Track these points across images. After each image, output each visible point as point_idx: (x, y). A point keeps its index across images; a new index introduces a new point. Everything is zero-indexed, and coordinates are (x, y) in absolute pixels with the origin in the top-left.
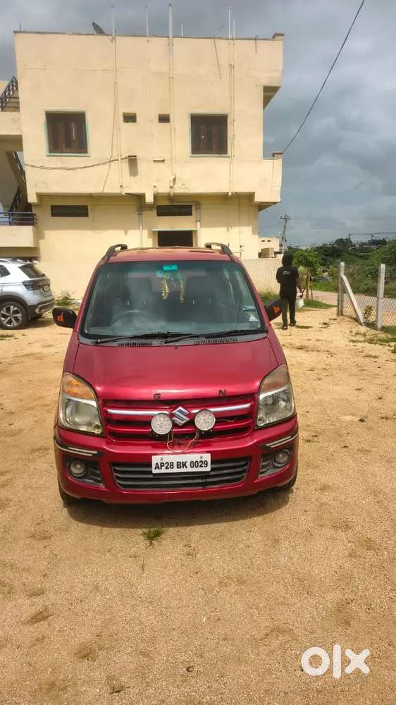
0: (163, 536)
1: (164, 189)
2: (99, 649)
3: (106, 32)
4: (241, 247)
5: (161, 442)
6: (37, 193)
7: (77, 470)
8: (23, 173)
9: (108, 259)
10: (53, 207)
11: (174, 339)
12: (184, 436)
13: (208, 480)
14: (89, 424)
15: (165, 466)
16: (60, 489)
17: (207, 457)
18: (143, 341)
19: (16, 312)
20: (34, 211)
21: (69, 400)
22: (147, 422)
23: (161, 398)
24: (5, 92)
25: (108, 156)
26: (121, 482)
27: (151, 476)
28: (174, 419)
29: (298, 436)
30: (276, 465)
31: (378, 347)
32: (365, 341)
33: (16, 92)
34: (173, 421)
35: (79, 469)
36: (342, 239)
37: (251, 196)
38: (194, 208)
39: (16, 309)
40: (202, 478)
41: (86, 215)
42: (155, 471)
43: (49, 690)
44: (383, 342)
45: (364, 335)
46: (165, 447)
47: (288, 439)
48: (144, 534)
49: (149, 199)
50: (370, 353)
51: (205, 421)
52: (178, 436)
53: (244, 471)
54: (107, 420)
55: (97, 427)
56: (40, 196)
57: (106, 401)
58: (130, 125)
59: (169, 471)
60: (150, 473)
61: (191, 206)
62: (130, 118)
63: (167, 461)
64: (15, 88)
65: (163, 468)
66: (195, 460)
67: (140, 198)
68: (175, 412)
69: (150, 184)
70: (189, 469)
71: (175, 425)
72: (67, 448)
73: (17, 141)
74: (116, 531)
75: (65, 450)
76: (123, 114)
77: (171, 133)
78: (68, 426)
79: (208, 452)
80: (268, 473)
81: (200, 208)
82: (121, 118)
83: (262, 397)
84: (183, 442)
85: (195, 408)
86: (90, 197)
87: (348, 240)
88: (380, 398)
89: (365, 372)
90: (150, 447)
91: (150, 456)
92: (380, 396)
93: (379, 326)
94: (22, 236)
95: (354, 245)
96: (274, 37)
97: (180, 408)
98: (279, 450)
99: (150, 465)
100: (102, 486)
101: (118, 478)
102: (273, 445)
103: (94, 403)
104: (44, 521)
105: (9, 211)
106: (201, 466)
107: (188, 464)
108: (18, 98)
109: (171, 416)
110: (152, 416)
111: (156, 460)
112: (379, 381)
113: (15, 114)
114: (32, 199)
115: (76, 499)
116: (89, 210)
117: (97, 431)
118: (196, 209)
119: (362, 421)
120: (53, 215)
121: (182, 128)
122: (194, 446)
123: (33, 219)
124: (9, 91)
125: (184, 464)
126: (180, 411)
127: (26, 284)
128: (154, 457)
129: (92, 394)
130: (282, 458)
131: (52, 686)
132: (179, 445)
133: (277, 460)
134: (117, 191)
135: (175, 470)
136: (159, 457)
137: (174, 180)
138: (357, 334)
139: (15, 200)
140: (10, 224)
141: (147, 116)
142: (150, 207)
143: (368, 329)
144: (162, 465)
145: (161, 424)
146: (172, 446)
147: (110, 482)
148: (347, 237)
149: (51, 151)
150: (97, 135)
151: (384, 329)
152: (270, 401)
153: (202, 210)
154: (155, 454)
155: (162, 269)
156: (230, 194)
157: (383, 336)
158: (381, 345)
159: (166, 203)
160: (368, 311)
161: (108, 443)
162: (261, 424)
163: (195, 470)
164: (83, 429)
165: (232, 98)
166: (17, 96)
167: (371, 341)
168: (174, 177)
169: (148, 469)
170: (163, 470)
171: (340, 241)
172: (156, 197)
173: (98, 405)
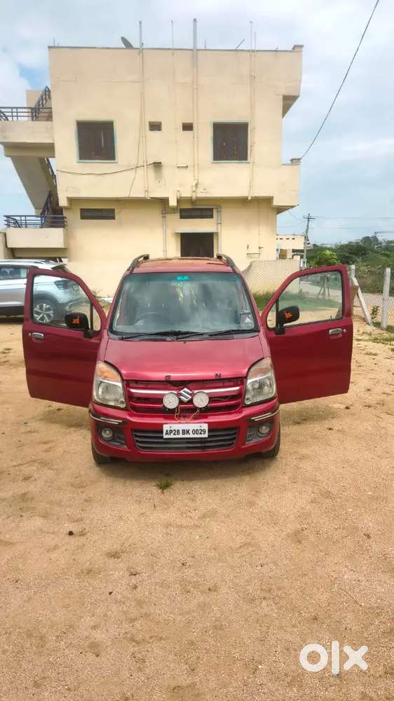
0: (172, 487)
1: (187, 193)
2: (122, 552)
3: (134, 46)
4: (260, 248)
5: (170, 414)
6: (68, 198)
7: (107, 434)
8: (54, 176)
9: (132, 270)
10: (82, 210)
11: (184, 336)
12: (187, 411)
13: (207, 445)
14: (116, 400)
15: (174, 432)
16: (93, 449)
17: (205, 427)
18: (159, 337)
19: (48, 309)
20: (65, 214)
21: (101, 382)
22: (159, 400)
23: (171, 380)
24: (39, 102)
25: (134, 163)
26: (139, 445)
27: (163, 441)
28: (181, 397)
29: (279, 412)
30: (260, 435)
31: (381, 345)
32: (369, 340)
33: (48, 100)
34: (180, 399)
35: (108, 435)
36: (368, 237)
37: (269, 200)
38: (215, 211)
39: (48, 306)
40: (201, 442)
41: (113, 218)
42: (165, 436)
43: (88, 573)
44: (386, 341)
45: (370, 334)
46: (173, 419)
47: (268, 415)
48: (157, 485)
49: (173, 203)
50: (371, 351)
51: (201, 400)
52: (183, 410)
53: (234, 438)
54: (130, 397)
55: (122, 402)
56: (70, 200)
57: (128, 383)
58: (156, 133)
59: (176, 436)
60: (162, 437)
61: (212, 210)
62: (155, 127)
63: (175, 429)
64: (47, 97)
65: (172, 434)
66: (196, 429)
67: (164, 201)
68: (182, 392)
69: (174, 188)
70: (191, 436)
71: (181, 402)
72: (99, 418)
73: (50, 148)
74: (135, 483)
75: (98, 419)
76: (150, 123)
77: (194, 142)
78: (100, 401)
79: (205, 423)
80: (253, 441)
81: (220, 211)
82: (148, 128)
83: (249, 381)
84: (187, 414)
85: (196, 389)
86: (118, 201)
87: (375, 238)
88: (368, 390)
89: (362, 368)
90: (162, 419)
91: (161, 425)
92: (369, 388)
93: (384, 326)
94: (52, 238)
95: (381, 243)
96: (293, 49)
97: (186, 389)
98: (262, 423)
99: (162, 432)
100: (125, 447)
101: (137, 441)
102: (256, 419)
103: (120, 385)
104: (80, 475)
105: (41, 214)
106: (201, 434)
107: (190, 432)
108: (51, 108)
109: (179, 395)
110: (164, 395)
111: (166, 428)
112: (372, 376)
113: (48, 123)
114: (63, 202)
115: (105, 457)
116: (116, 213)
117: (123, 406)
118: (217, 212)
119: (347, 408)
120: (83, 218)
121: (205, 136)
122: (195, 418)
123: (64, 222)
124: (42, 100)
125: (188, 432)
126: (185, 392)
127: (57, 283)
128: (164, 426)
129: (119, 378)
130: (265, 430)
131: (89, 571)
132: (184, 417)
133: (260, 430)
134: (142, 195)
135: (181, 436)
136: (169, 425)
137: (197, 185)
138: (363, 333)
139: (46, 204)
140: (42, 227)
141: (171, 125)
142: (173, 210)
143: (374, 328)
144: (171, 431)
145: (171, 401)
146: (179, 417)
147: (131, 445)
148: (374, 234)
149: (80, 159)
150: (124, 143)
151: (389, 329)
152: (257, 386)
153: (222, 213)
154: (167, 424)
155: (176, 279)
156: (250, 198)
157: (386, 335)
158: (383, 343)
159: (189, 206)
160: (374, 311)
161: (131, 415)
162: (248, 403)
163: (196, 436)
164: (112, 403)
165: (252, 107)
166: (49, 107)
167: (375, 340)
168: (196, 182)
169: (161, 435)
170: (172, 436)
171: (366, 239)
172: (179, 201)
173: (123, 387)
